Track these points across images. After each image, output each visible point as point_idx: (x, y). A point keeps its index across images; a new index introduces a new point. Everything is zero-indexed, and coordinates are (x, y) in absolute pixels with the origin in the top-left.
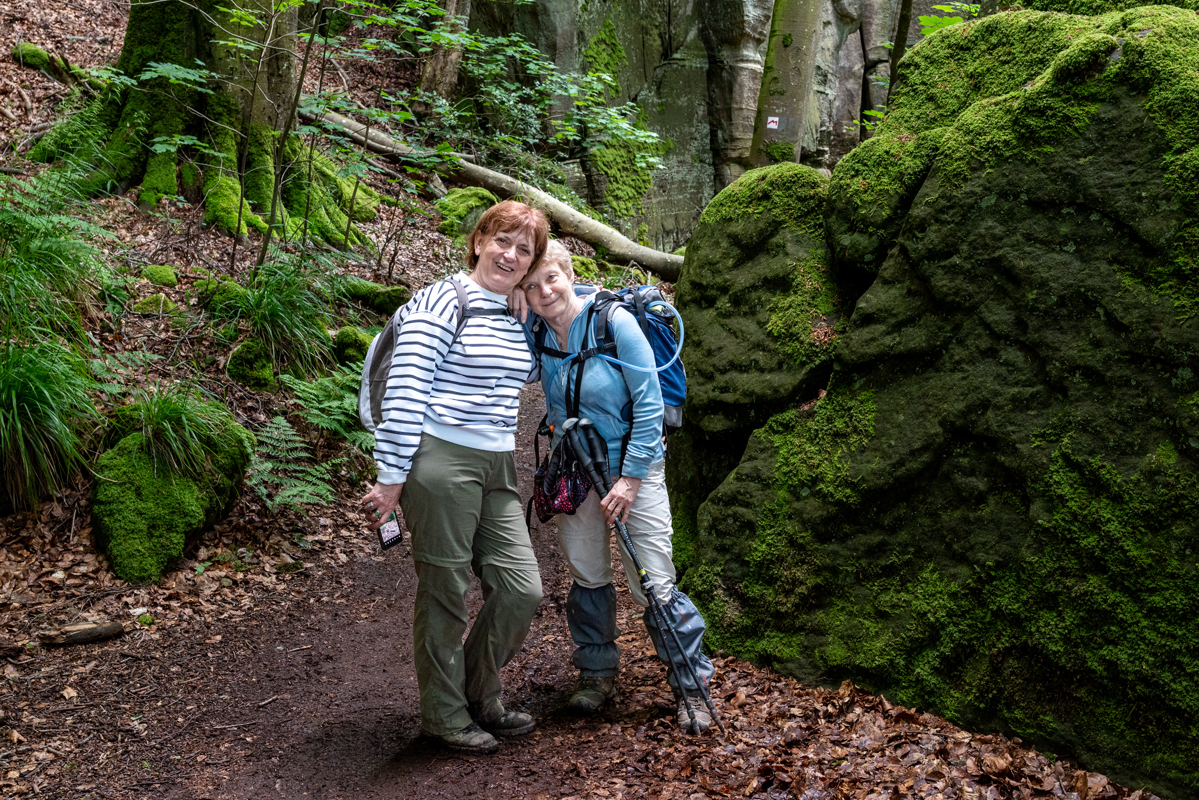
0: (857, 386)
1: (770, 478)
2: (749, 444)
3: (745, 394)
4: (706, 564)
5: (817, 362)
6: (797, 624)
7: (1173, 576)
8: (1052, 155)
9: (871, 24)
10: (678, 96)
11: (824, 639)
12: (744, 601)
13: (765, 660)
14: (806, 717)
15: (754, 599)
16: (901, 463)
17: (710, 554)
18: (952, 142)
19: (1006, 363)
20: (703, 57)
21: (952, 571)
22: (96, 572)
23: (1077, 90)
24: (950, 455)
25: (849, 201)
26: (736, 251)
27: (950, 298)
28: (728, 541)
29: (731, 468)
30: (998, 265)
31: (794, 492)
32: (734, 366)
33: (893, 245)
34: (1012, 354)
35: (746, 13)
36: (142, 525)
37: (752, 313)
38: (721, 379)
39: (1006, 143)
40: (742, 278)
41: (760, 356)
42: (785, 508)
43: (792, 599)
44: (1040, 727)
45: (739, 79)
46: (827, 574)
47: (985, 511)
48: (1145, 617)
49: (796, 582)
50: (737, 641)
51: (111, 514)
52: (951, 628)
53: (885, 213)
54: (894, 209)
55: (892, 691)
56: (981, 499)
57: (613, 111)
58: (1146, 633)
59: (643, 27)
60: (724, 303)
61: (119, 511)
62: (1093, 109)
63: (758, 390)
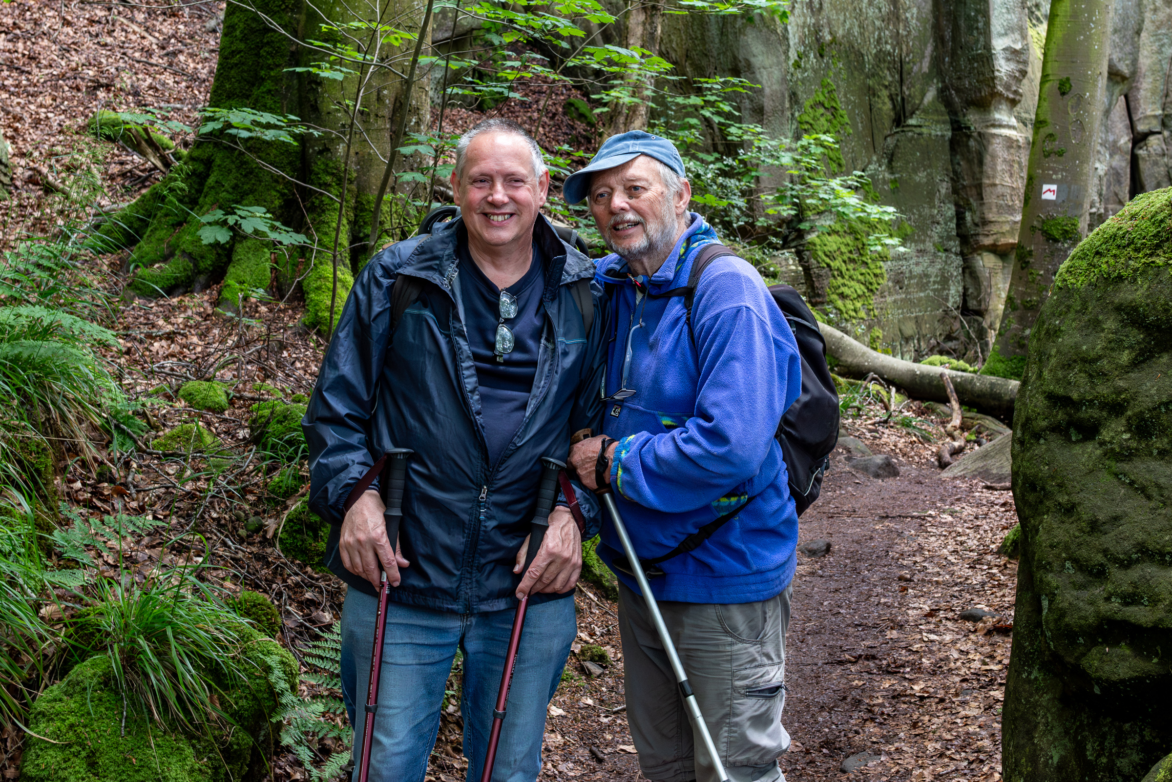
9: (1138, 89)
10: (915, 171)
20: (944, 122)
35: (997, 67)
45: (991, 148)
57: (835, 183)
59: (869, 88)
60: (1116, 432)
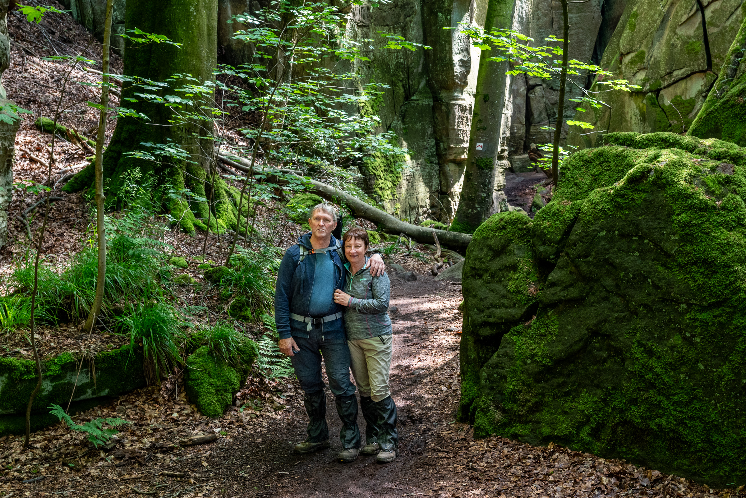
0: (549, 314)
1: (512, 356)
2: (502, 341)
3: (499, 318)
4: (485, 396)
5: (531, 303)
6: (528, 420)
7: (682, 388)
8: (628, 215)
11: (540, 425)
12: (504, 411)
13: (514, 436)
14: (535, 458)
15: (508, 410)
16: (571, 347)
17: (487, 391)
18: (586, 208)
19: (613, 303)
20: (429, 98)
21: (594, 392)
22: (192, 412)
23: (637, 187)
24: (591, 342)
25: (542, 232)
26: (491, 253)
27: (588, 276)
28: (495, 385)
29: (493, 352)
30: (607, 261)
31: (524, 361)
32: (493, 306)
33: (562, 251)
34: (616, 300)
35: (455, 70)
36: (213, 390)
37: (500, 281)
38: (487, 312)
39: (609, 209)
40: (495, 265)
41: (505, 301)
42: (520, 369)
43: (525, 408)
44: (633, 454)
46: (540, 397)
47: (607, 366)
48: (672, 405)
49: (527, 401)
50: (501, 429)
51: (198, 385)
52: (595, 416)
53: (559, 237)
54: (562, 236)
55: (571, 445)
56: (605, 361)
58: (673, 412)
60: (486, 277)
61: (202, 384)
62: (644, 195)
63: (505, 316)
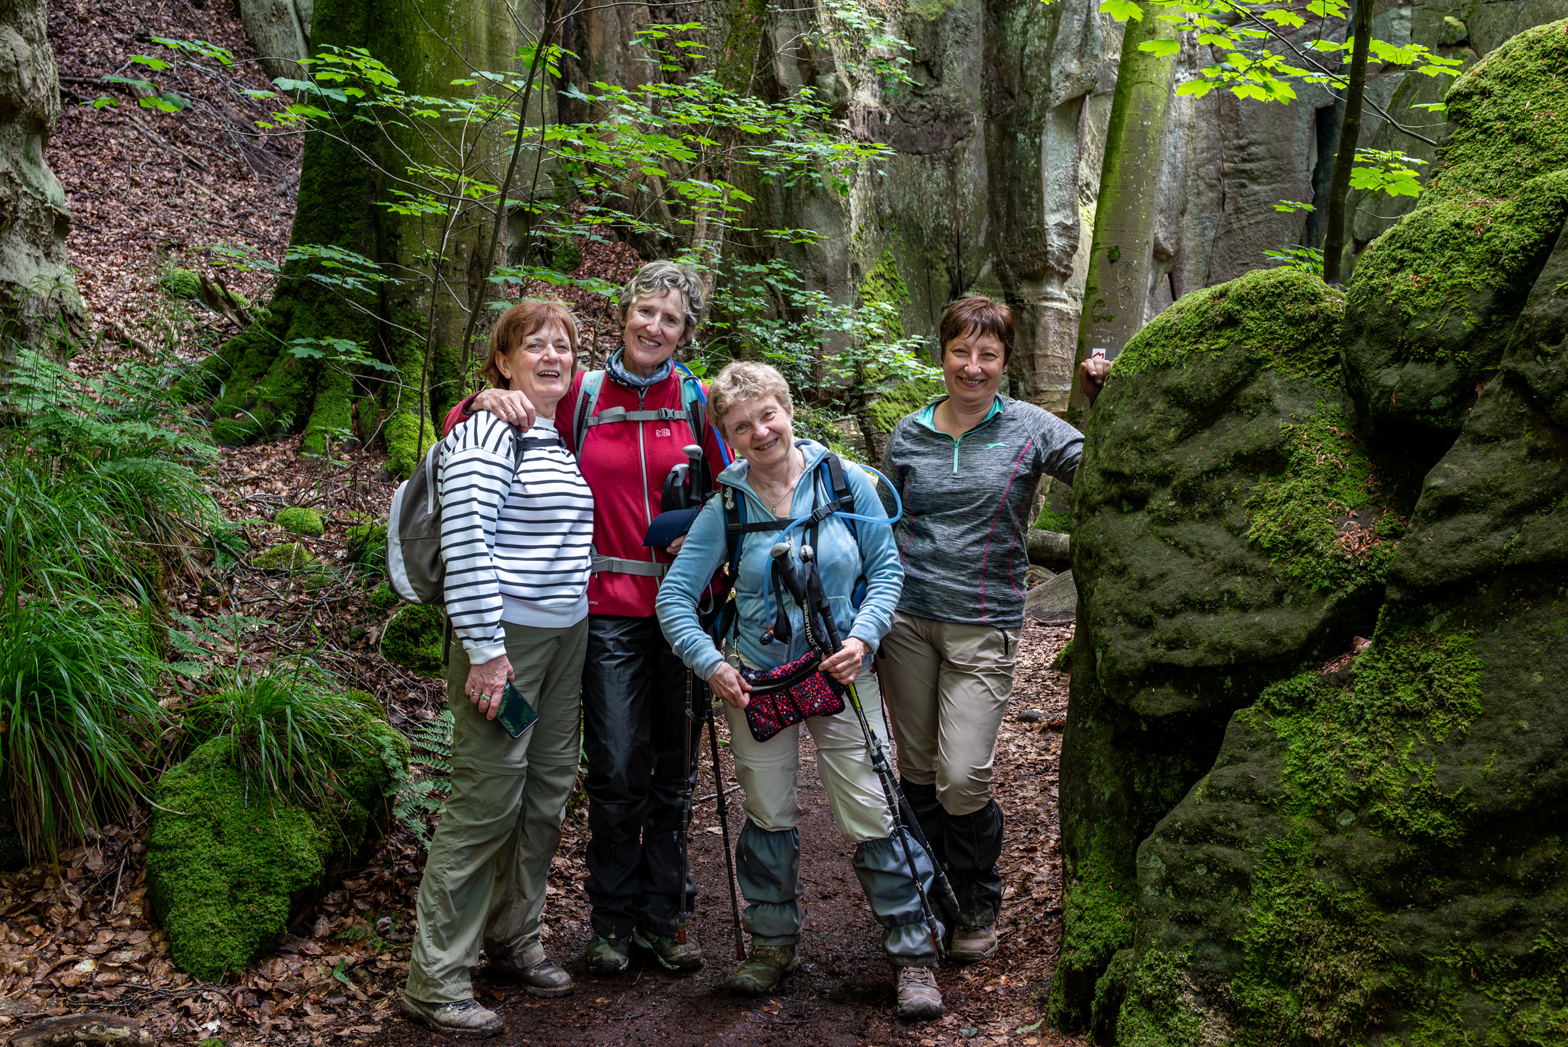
0: (1434, 626)
1: (1273, 795)
2: (1229, 734)
3: (1214, 649)
4: (1159, 947)
5: (1351, 588)
12: (1237, 1015)
15: (1256, 1012)
17: (1166, 929)
25: (1392, 312)
26: (1180, 415)
28: (1198, 907)
31: (1325, 818)
32: (1191, 603)
33: (1484, 377)
37: (1217, 513)
38: (1167, 627)
40: (1195, 458)
41: (1237, 583)
42: (1309, 847)
46: (1401, 970)
53: (1468, 323)
54: (1485, 315)
60: (1163, 501)
63: (1238, 641)
